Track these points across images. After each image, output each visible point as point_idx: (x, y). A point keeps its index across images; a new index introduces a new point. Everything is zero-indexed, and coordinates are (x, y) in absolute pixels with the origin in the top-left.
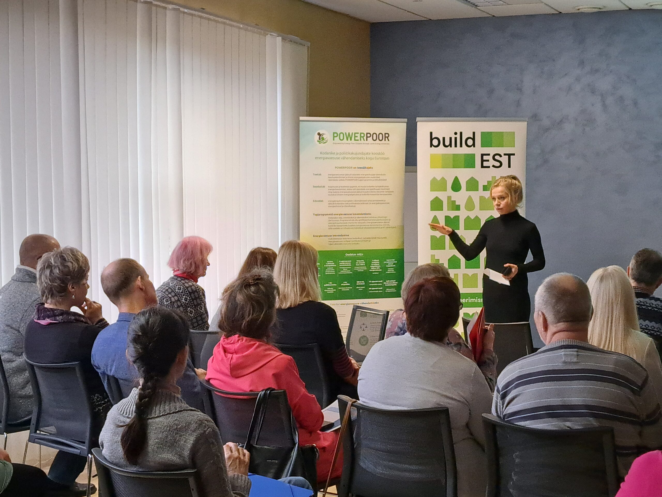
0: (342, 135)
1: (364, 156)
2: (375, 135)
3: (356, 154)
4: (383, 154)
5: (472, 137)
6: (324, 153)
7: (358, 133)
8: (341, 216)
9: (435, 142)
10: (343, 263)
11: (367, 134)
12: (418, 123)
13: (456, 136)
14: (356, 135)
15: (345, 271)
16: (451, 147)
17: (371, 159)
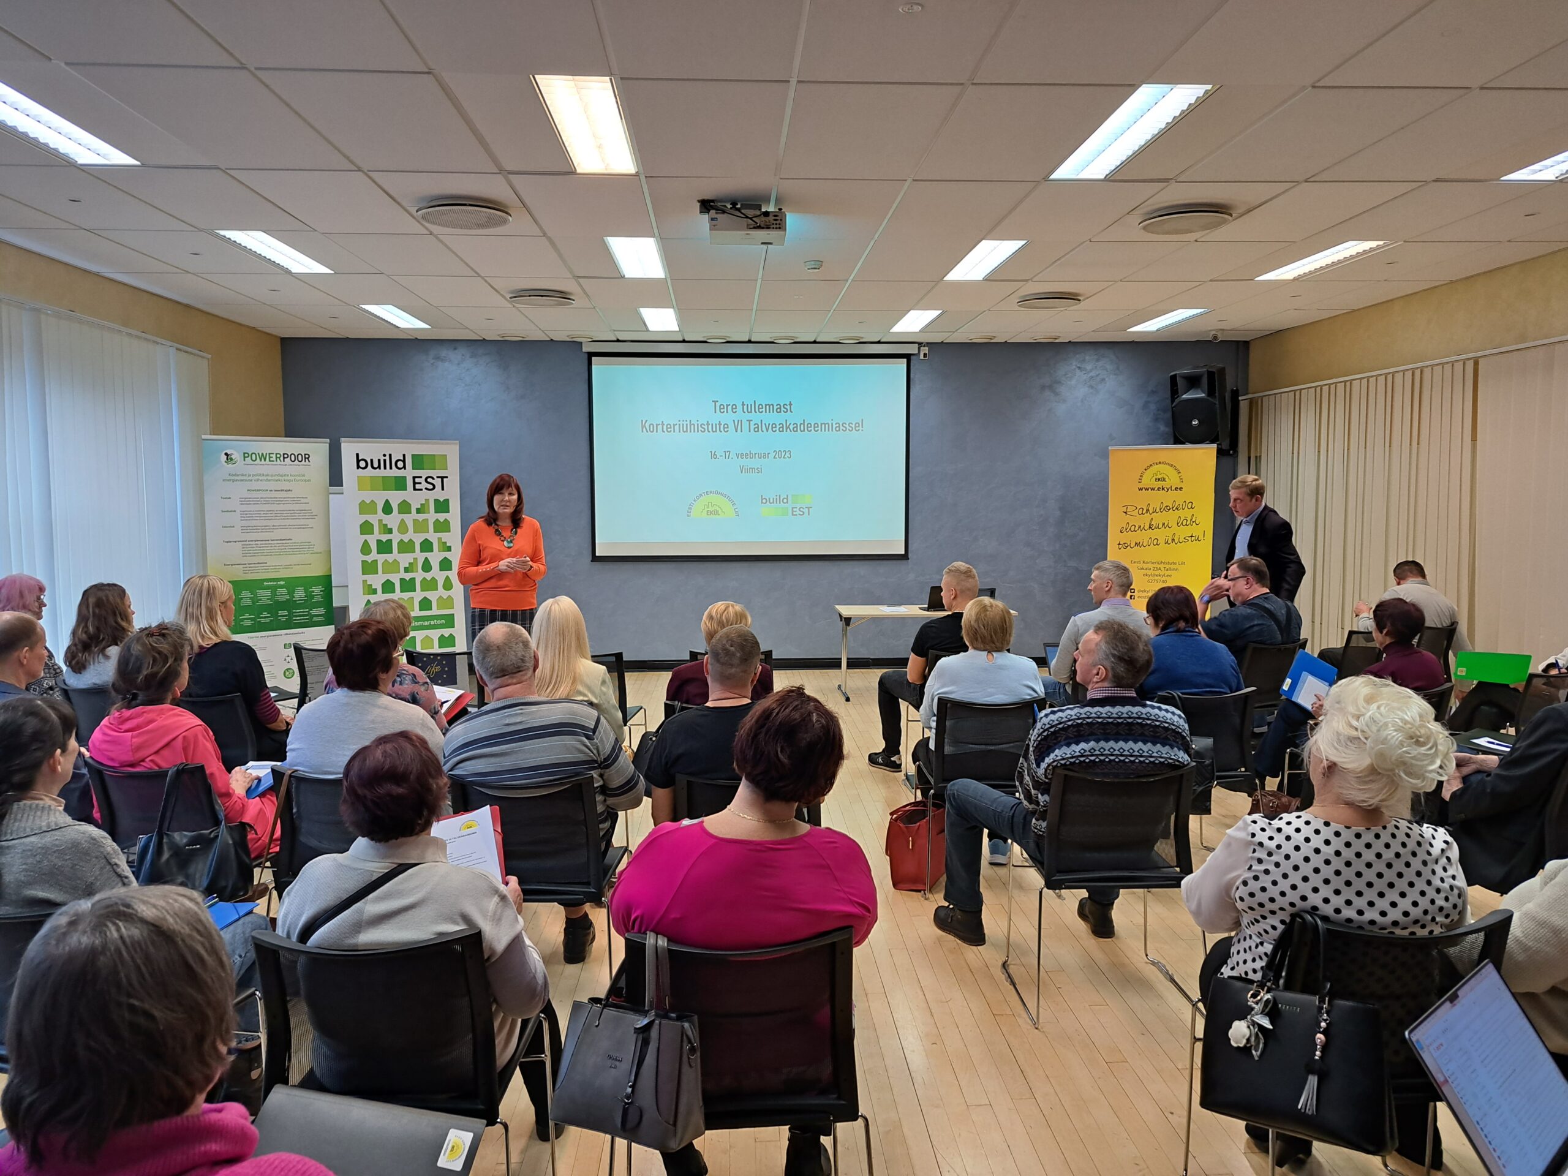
0: (254, 456)
1: (280, 478)
2: (293, 456)
3: (272, 476)
4: (304, 475)
5: (403, 459)
6: (233, 475)
7: (274, 453)
8: (257, 543)
9: (362, 464)
10: (260, 593)
11: (284, 454)
12: (342, 444)
13: (385, 457)
14: (271, 455)
15: (264, 601)
16: (380, 469)
17: (290, 481)
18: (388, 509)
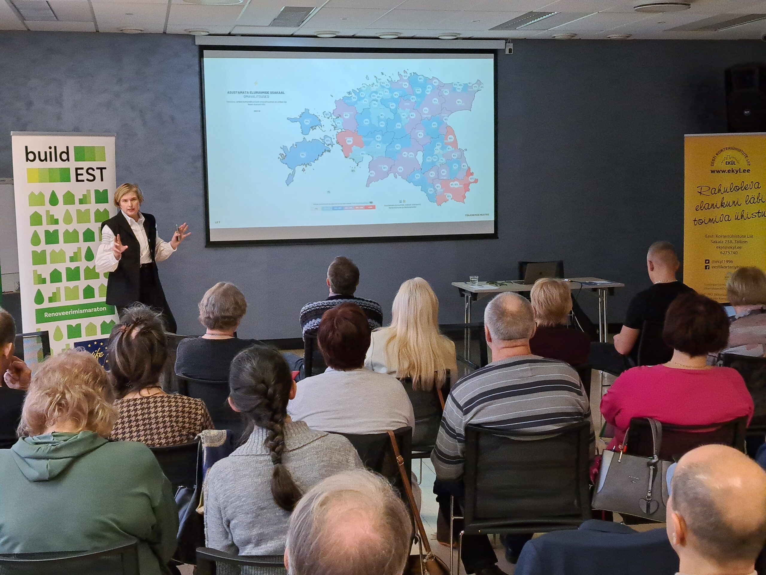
5: (66, 151)
12: (12, 136)
13: (50, 150)
18: (54, 201)
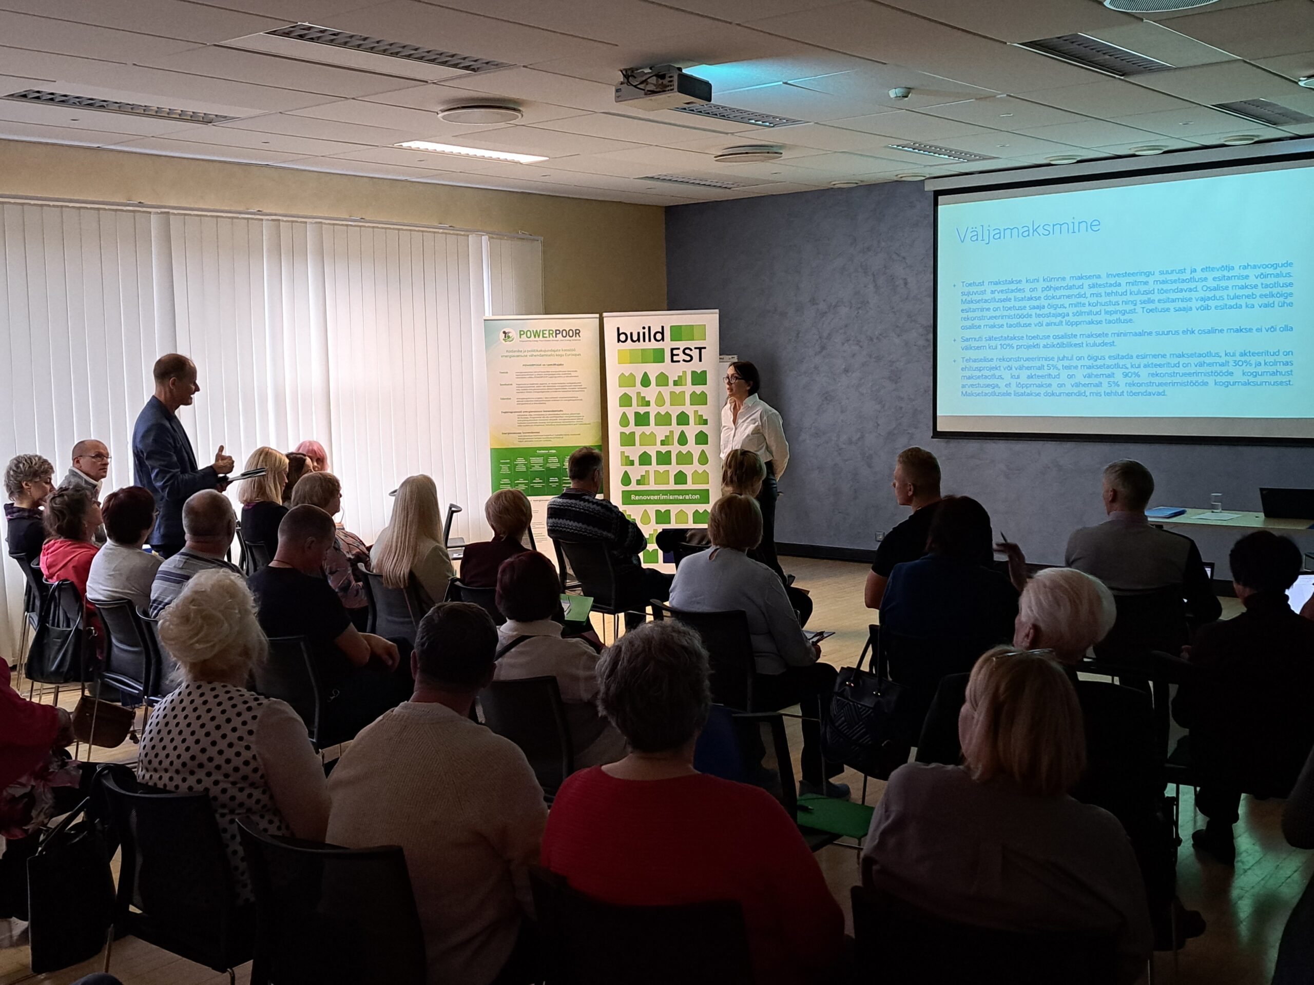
0: (529, 333)
1: (553, 353)
2: (564, 332)
3: (545, 351)
4: (574, 350)
5: (661, 331)
6: (510, 352)
7: (546, 330)
8: (531, 413)
9: (623, 337)
10: (533, 460)
11: (556, 330)
12: (606, 319)
13: (644, 331)
14: (545, 332)
15: (537, 468)
16: (639, 341)
17: (561, 356)
18: (646, 382)
